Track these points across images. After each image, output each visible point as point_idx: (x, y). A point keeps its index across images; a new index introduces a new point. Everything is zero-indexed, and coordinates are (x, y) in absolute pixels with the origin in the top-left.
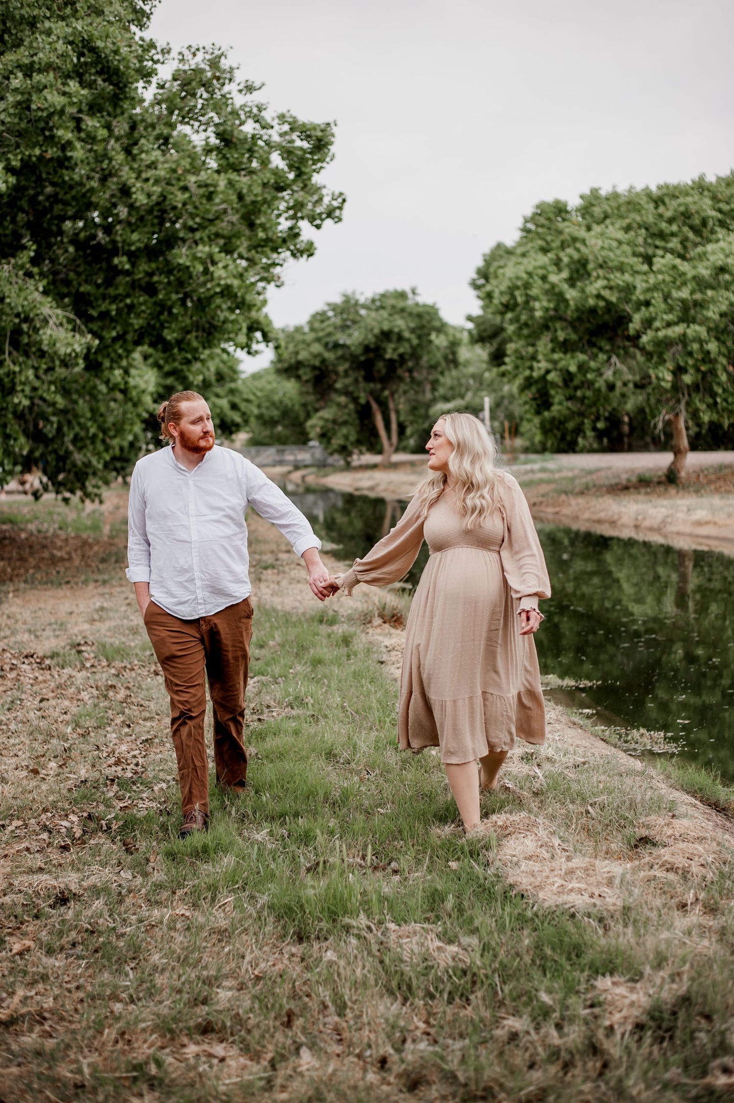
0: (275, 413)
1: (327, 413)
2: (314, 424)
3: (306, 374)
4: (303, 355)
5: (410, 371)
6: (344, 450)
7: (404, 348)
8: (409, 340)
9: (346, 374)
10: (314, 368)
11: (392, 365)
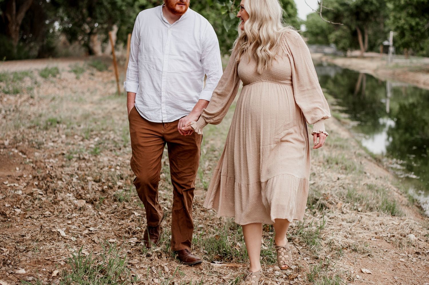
0: (318, 31)
1: (338, 33)
2: (332, 37)
3: (330, 15)
4: (330, 8)
5: (375, 18)
6: (344, 50)
7: (373, 8)
8: (375, 5)
9: (348, 17)
10: (334, 13)
11: (367, 15)
